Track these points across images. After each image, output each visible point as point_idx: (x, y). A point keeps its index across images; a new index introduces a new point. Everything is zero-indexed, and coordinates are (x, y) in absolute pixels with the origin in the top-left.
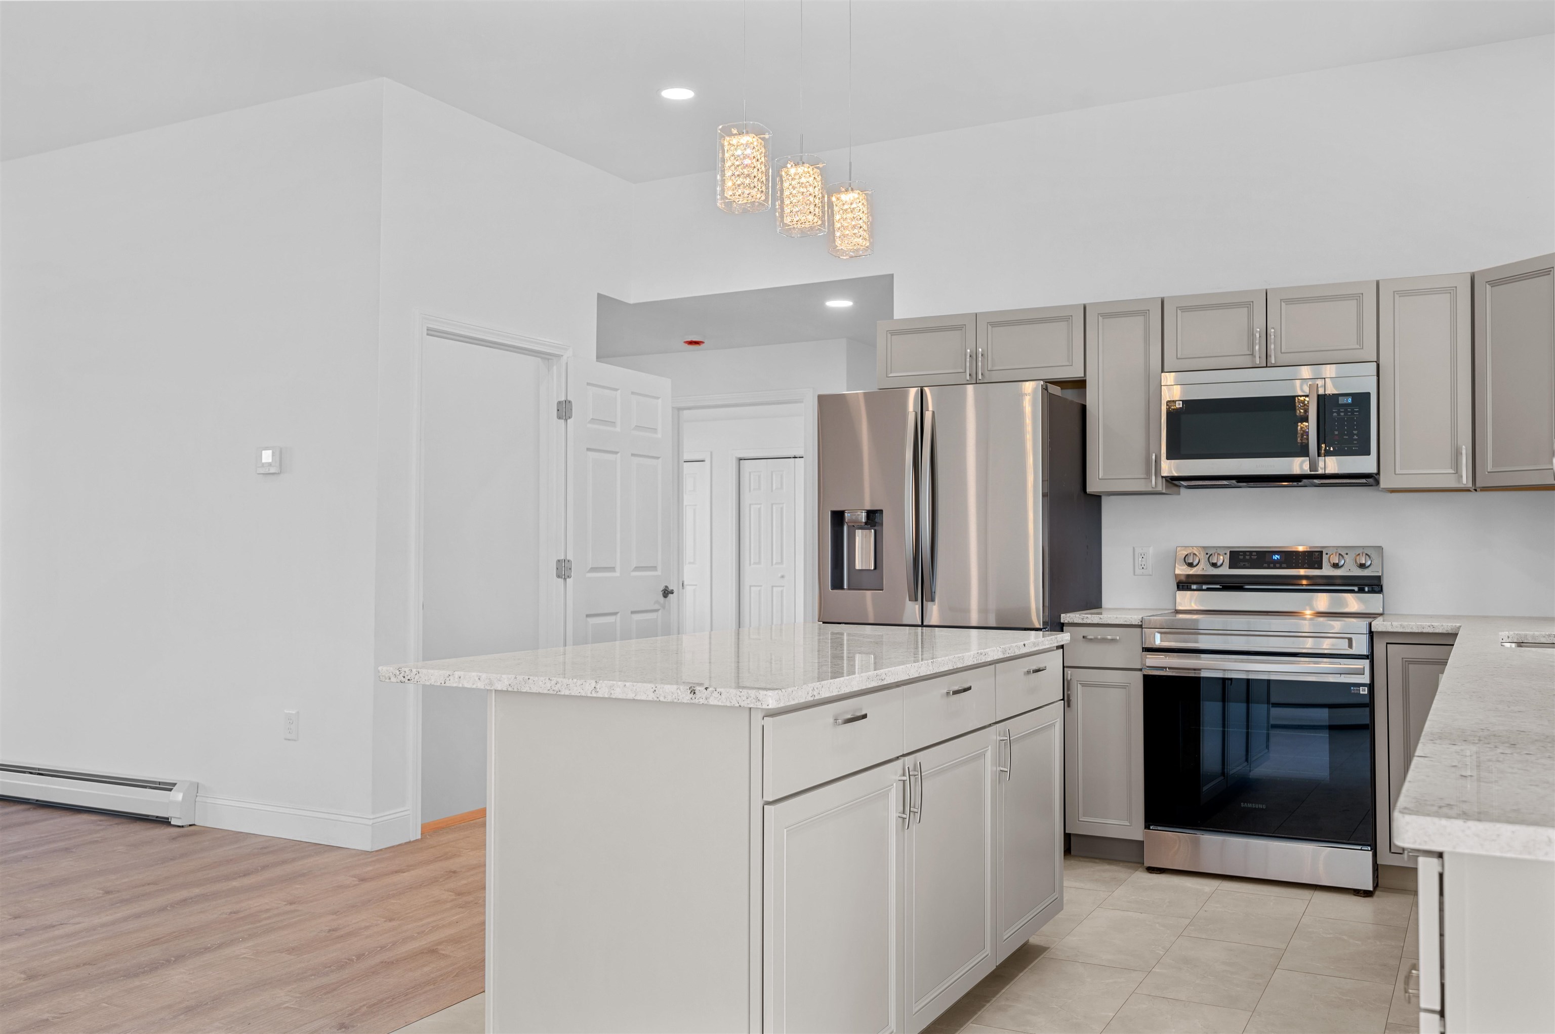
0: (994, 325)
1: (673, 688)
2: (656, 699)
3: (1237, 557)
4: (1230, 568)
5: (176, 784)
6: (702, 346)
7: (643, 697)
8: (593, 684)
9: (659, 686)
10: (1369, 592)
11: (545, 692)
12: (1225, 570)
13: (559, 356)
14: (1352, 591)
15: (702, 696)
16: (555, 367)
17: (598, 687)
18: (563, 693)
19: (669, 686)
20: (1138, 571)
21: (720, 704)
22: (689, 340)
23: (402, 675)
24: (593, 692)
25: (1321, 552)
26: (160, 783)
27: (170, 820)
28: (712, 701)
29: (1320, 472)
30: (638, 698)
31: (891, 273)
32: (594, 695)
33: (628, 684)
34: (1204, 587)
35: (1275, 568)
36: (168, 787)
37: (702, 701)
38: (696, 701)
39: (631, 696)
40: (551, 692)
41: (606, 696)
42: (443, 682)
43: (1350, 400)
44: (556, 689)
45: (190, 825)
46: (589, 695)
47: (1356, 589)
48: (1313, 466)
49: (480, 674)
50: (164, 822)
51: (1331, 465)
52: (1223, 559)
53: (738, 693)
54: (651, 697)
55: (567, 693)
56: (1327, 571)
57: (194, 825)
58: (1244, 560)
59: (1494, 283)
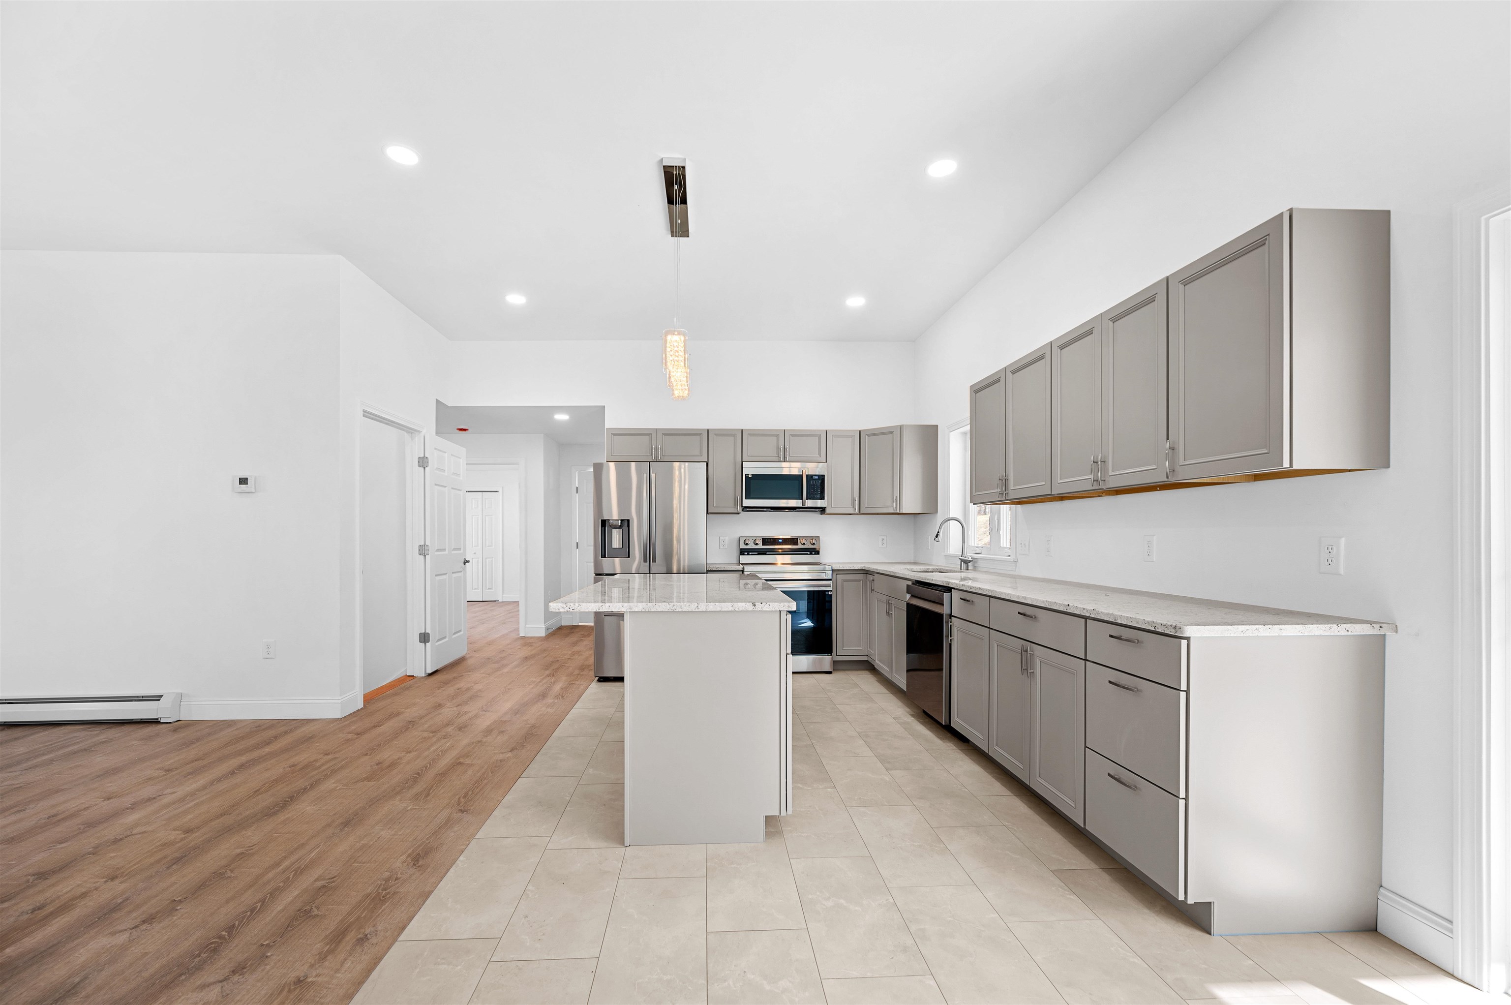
0: (665, 435)
1: (743, 604)
2: (733, 610)
3: (766, 541)
4: (763, 545)
5: (163, 696)
6: (467, 432)
7: (726, 610)
8: (696, 605)
9: (735, 604)
10: (814, 554)
11: (666, 610)
12: (760, 546)
13: (420, 432)
14: (807, 554)
15: (759, 606)
16: (416, 438)
17: (699, 606)
18: (677, 611)
19: (741, 603)
20: (721, 547)
21: (769, 610)
22: (461, 428)
23: (568, 607)
24: (696, 609)
25: (797, 539)
26: (143, 697)
27: (159, 720)
28: (765, 609)
29: (806, 506)
30: (723, 610)
31: (603, 405)
32: (697, 610)
33: (717, 604)
34: (750, 553)
35: (780, 545)
36: (157, 698)
37: (759, 609)
38: (756, 609)
39: (719, 609)
40: (670, 610)
41: (704, 610)
42: (598, 610)
43: (817, 477)
44: (673, 608)
45: (176, 721)
46: (694, 610)
47: (809, 553)
48: (803, 503)
49: (623, 604)
50: (156, 722)
51: (810, 503)
52: (760, 542)
53: (779, 604)
54: (731, 609)
55: (680, 610)
56: (800, 546)
57: (180, 720)
58: (768, 542)
59: (869, 435)
